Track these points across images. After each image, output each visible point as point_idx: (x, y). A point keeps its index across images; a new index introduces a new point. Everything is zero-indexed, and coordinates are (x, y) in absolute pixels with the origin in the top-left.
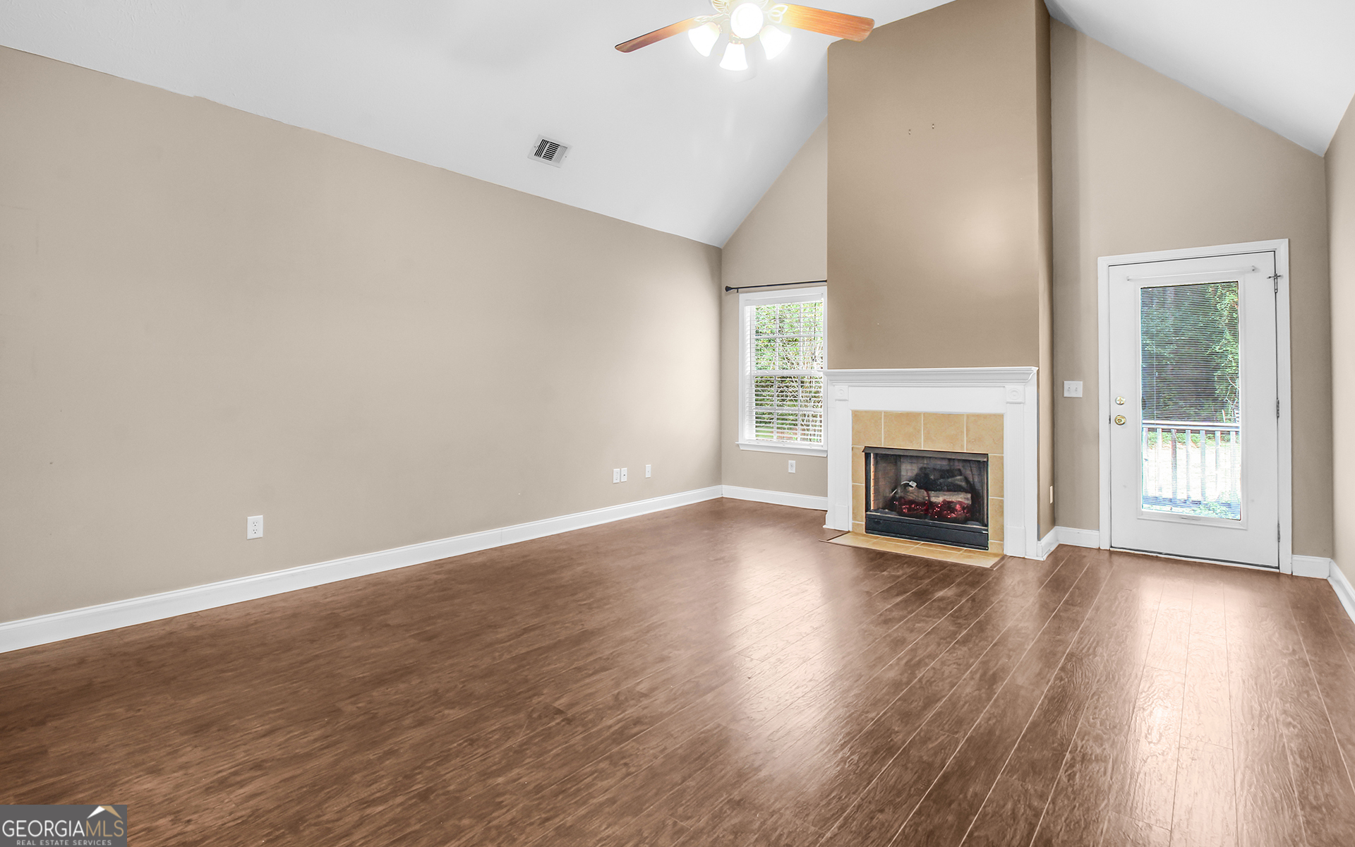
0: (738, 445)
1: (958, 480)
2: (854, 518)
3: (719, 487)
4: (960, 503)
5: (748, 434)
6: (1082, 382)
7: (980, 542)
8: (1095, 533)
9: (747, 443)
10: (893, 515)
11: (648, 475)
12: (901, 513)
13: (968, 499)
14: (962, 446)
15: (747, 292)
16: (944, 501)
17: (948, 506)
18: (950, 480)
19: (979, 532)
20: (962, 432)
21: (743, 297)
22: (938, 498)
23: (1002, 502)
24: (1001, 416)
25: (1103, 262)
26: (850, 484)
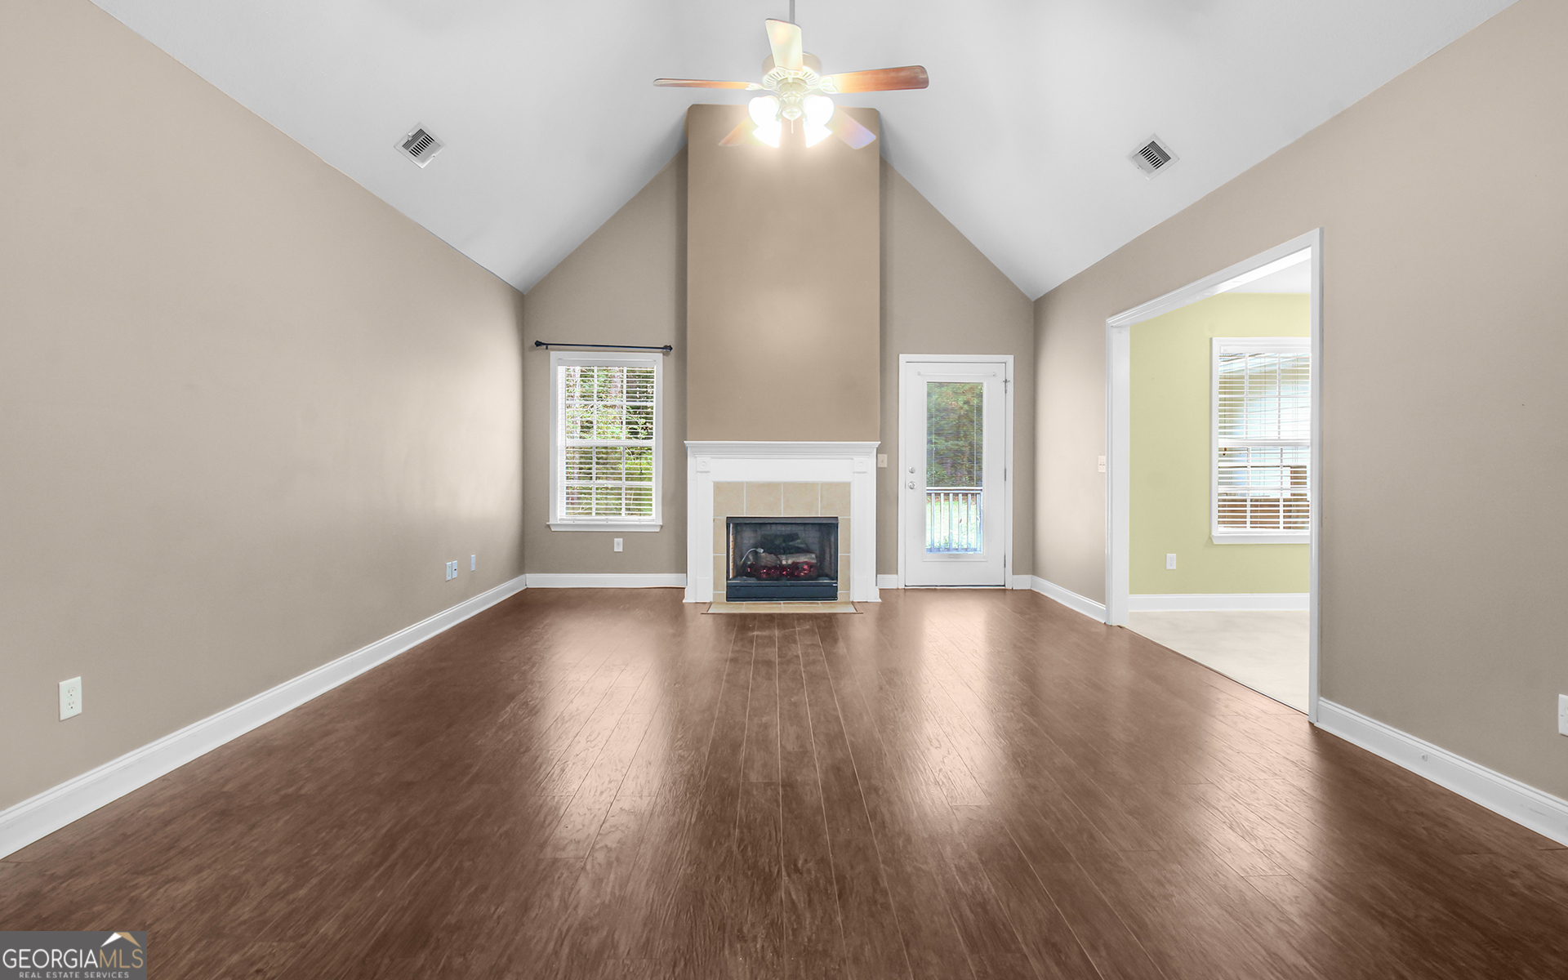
0: (549, 526)
1: (798, 543)
2: (715, 588)
3: (522, 577)
4: (806, 563)
5: (561, 514)
6: (886, 455)
7: (831, 594)
8: (895, 576)
9: (559, 522)
10: (752, 581)
11: (473, 569)
12: (759, 578)
13: (813, 559)
14: (817, 512)
15: (560, 350)
16: (793, 563)
17: (795, 566)
18: (791, 543)
19: (830, 585)
20: (818, 499)
21: (554, 355)
22: (787, 561)
23: (849, 557)
24: (849, 484)
25: (903, 358)
26: (711, 555)
